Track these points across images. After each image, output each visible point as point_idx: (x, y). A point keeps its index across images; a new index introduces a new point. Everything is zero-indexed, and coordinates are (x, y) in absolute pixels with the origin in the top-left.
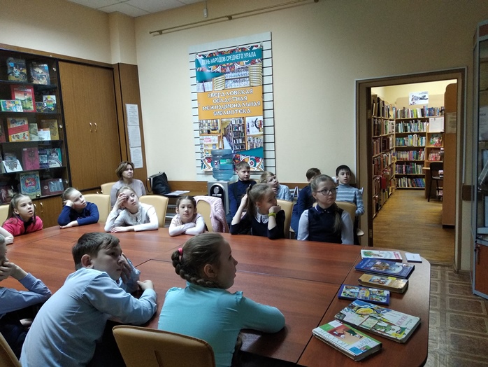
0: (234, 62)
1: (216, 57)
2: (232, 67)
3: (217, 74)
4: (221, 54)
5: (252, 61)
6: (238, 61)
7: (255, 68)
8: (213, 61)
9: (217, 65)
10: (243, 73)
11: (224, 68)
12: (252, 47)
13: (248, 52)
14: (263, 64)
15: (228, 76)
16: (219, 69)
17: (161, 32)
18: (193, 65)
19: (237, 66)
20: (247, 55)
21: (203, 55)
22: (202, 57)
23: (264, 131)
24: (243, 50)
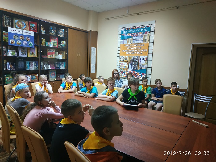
0: (137, 32)
1: (130, 30)
2: (136, 34)
3: (129, 37)
4: (132, 29)
5: (145, 33)
6: (139, 32)
7: (146, 35)
8: (129, 31)
9: (130, 33)
10: (141, 37)
11: (133, 35)
12: (146, 26)
13: (144, 28)
14: (150, 34)
15: (134, 38)
16: (131, 35)
17: (108, 19)
18: (120, 33)
19: (139, 34)
20: (143, 30)
21: (125, 29)
22: (124, 30)
23: (147, 62)
24: (142, 28)
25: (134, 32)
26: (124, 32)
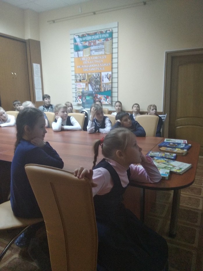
0: (95, 40)
1: (86, 36)
3: (86, 47)
4: (89, 35)
5: (106, 39)
6: (98, 39)
7: (108, 43)
8: (84, 39)
9: (86, 41)
10: (101, 46)
11: (90, 43)
12: (107, 31)
13: (104, 33)
14: (112, 41)
15: (92, 48)
16: (87, 44)
17: (54, 22)
18: (72, 41)
19: (97, 42)
20: (103, 36)
21: (78, 36)
23: (112, 80)
25: (91, 40)
26: (78, 40)
